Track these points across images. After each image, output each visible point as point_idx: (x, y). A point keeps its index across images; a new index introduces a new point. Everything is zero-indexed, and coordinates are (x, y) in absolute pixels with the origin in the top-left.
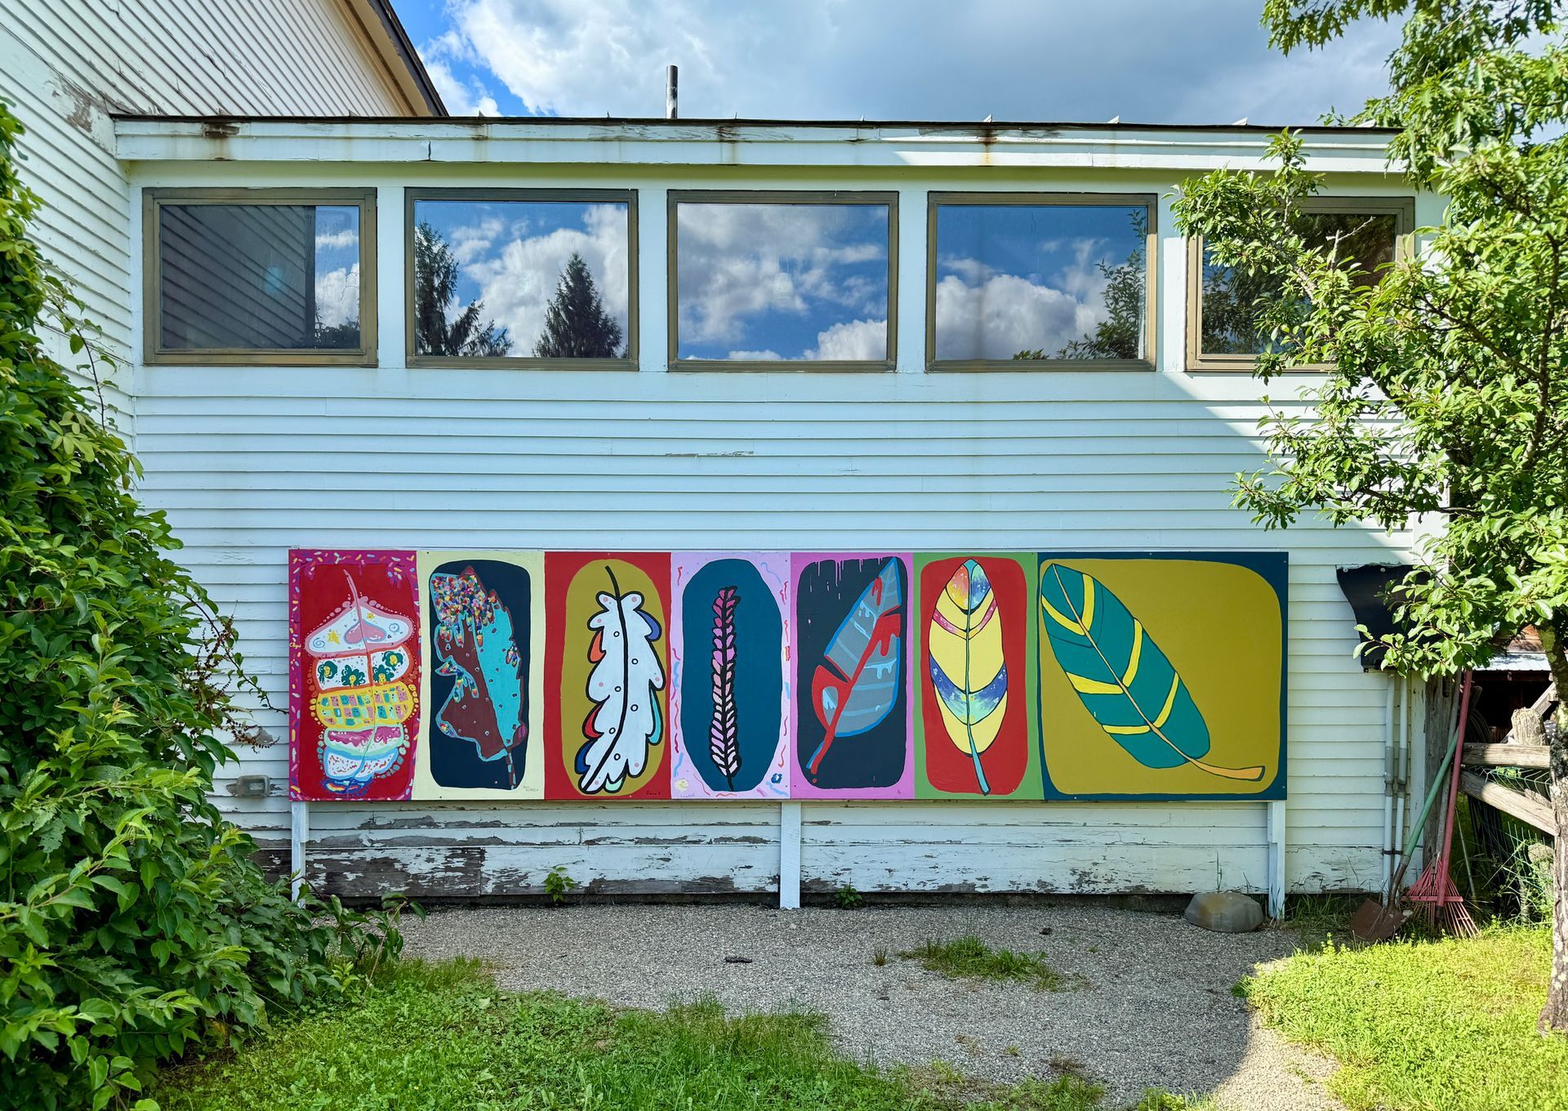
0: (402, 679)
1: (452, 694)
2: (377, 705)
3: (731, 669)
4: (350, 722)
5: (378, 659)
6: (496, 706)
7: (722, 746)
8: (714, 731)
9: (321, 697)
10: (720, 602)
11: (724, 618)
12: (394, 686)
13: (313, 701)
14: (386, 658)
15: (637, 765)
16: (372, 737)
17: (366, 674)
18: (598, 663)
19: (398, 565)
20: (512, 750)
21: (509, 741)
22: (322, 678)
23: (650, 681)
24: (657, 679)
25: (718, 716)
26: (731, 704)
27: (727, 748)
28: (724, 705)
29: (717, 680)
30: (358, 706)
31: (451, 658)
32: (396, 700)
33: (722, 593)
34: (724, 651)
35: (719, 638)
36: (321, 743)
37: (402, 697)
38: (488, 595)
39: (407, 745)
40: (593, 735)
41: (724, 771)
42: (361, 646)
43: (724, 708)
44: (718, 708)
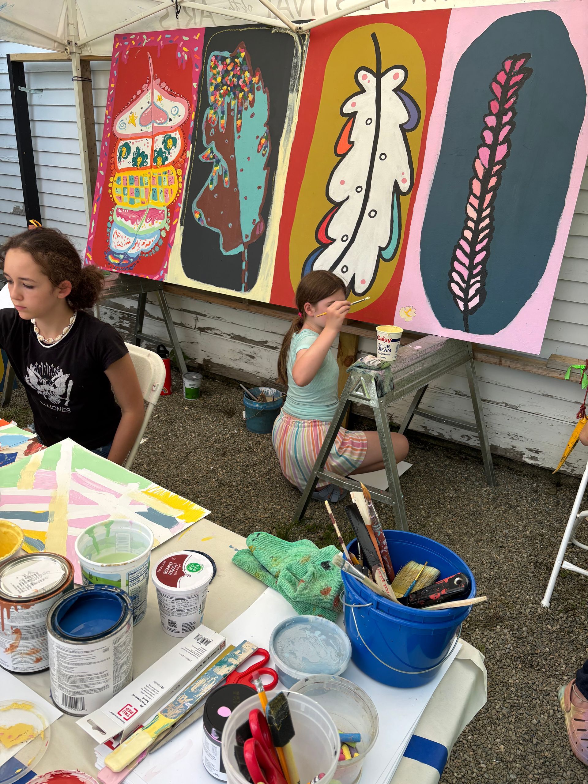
0: (173, 163)
1: (208, 181)
2: (153, 187)
3: (498, 173)
4: (132, 202)
5: (159, 145)
6: (241, 198)
7: (465, 273)
8: (459, 253)
9: (117, 175)
10: (502, 78)
11: (504, 100)
12: (166, 169)
13: (111, 179)
14: (165, 142)
15: (363, 282)
16: (145, 216)
17: (149, 157)
18: (343, 156)
19: (186, 44)
20: (248, 246)
21: (247, 236)
22: (120, 159)
23: (396, 180)
24: (404, 181)
25: (468, 234)
26: (487, 221)
27: (471, 276)
28: (480, 219)
29: (477, 187)
30: (139, 187)
31: (213, 145)
32: (165, 183)
33: (508, 65)
34: (493, 148)
35: (491, 129)
36: (110, 218)
37: (170, 182)
38: (253, 75)
39: (168, 228)
40: (325, 241)
41: (461, 304)
42: (149, 129)
43: (477, 225)
44: (471, 224)
